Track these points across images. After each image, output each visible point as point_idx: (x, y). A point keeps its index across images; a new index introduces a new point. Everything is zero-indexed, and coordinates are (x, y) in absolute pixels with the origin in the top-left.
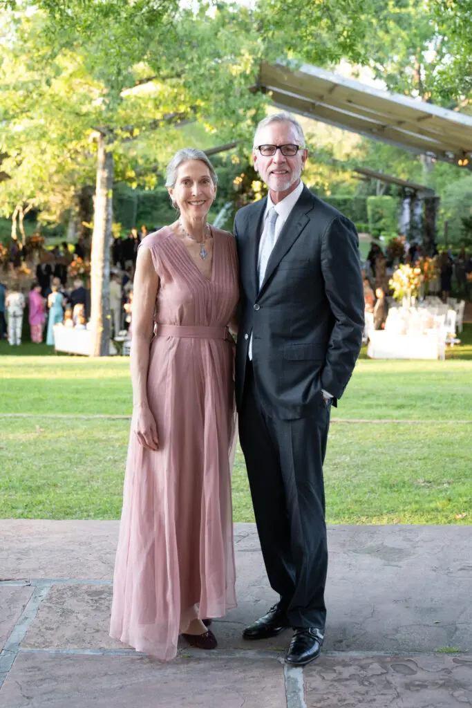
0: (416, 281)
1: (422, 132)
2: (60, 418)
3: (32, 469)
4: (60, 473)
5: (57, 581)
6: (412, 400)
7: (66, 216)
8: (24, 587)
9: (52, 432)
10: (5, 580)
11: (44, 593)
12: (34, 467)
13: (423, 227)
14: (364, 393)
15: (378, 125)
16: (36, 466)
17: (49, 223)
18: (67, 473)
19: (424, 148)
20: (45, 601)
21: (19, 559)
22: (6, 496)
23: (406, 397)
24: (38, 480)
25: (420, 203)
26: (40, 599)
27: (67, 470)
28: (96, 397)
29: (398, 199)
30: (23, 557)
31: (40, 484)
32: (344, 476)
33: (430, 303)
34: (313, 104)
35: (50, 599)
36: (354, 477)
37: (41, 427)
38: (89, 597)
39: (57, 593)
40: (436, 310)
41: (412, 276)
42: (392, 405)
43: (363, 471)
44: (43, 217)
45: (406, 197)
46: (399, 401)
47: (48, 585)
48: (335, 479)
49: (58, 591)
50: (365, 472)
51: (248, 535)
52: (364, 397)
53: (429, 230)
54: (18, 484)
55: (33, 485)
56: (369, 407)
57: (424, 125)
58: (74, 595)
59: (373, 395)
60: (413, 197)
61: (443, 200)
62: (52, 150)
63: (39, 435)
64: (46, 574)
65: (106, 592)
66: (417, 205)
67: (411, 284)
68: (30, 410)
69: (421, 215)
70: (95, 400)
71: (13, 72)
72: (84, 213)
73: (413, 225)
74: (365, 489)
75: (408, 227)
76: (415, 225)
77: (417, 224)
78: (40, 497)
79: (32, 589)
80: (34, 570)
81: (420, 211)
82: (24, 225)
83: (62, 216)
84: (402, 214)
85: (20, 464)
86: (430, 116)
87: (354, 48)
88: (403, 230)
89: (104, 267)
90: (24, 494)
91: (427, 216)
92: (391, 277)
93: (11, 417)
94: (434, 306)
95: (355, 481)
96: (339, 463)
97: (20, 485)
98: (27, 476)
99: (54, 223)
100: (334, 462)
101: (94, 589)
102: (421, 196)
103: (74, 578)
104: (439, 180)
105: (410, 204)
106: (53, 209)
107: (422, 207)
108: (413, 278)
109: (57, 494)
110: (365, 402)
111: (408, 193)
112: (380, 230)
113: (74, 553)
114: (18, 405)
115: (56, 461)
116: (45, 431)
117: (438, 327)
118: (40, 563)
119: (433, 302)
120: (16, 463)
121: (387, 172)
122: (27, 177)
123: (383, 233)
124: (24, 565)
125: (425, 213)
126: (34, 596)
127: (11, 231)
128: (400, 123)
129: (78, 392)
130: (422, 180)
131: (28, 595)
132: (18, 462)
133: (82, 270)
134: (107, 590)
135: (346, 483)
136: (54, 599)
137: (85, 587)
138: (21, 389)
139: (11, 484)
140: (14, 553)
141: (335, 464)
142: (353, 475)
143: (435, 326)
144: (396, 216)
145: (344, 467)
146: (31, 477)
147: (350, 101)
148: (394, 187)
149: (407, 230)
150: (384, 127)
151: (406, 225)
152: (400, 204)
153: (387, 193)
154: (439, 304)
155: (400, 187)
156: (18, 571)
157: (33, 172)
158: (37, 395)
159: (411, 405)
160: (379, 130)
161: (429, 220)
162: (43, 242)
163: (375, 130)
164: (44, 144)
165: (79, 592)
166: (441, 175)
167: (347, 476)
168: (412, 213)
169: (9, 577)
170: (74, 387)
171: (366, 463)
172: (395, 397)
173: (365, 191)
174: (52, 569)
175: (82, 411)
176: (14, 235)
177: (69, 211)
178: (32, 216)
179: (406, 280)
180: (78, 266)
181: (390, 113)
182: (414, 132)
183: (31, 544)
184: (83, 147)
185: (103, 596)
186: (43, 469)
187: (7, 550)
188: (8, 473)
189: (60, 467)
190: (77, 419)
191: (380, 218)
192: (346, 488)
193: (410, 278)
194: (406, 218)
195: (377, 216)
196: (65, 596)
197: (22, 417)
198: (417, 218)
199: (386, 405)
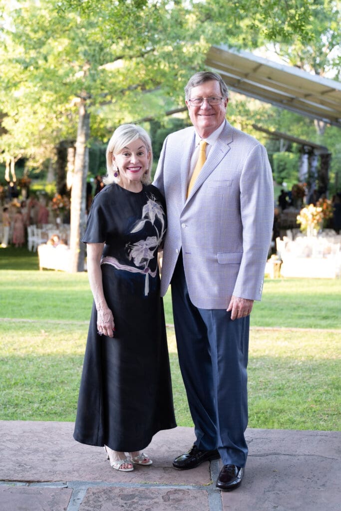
0: (318, 217)
1: (322, 103)
2: (59, 324)
3: (42, 367)
4: (66, 371)
5: (92, 483)
6: (334, 312)
7: (46, 164)
8: (62, 489)
9: (54, 335)
10: (44, 482)
11: (82, 495)
12: (43, 366)
13: (319, 176)
14: (295, 306)
15: (288, 97)
16: (45, 365)
17: (34, 169)
18: (72, 371)
19: (321, 115)
20: (84, 505)
21: (54, 460)
22: (23, 392)
23: (328, 309)
24: (49, 377)
25: (316, 158)
26: (79, 502)
27: (71, 369)
28: (83, 306)
29: (298, 155)
30: (57, 458)
31: (50, 381)
32: (301, 378)
33: (327, 234)
34: (239, 81)
35: (87, 502)
36: (308, 379)
37: (46, 332)
38: (122, 501)
39: (93, 497)
40: (332, 239)
41: (315, 213)
42: (319, 316)
43: (315, 374)
44: (30, 164)
45: (305, 153)
46: (324, 313)
47: (83, 487)
48: (293, 381)
49: (94, 494)
50: (317, 375)
51: (252, 440)
52: (295, 309)
53: (324, 178)
54: (32, 381)
55: (44, 382)
56: (300, 317)
57: (326, 98)
58: (109, 499)
59: (302, 307)
60: (311, 154)
61: (333, 156)
62: (42, 111)
63: (45, 339)
64: (80, 476)
65: (137, 496)
66: (314, 159)
67: (314, 219)
68: (31, 316)
69: (316, 168)
70: (82, 308)
71: (14, 50)
72: (61, 161)
73: (311, 175)
74: (321, 391)
75: (307, 176)
76: (312, 174)
77: (314, 173)
78: (52, 393)
79: (69, 491)
80: (69, 472)
81: (316, 163)
82: (15, 169)
83: (43, 164)
84: (301, 166)
85: (31, 363)
86: (333, 90)
87: (303, 28)
88: (302, 178)
89: (81, 203)
90: (38, 390)
91: (322, 168)
92: (299, 214)
93: (19, 322)
94: (330, 236)
95: (311, 382)
96: (294, 367)
97: (35, 382)
98: (39, 374)
99: (38, 168)
100: (289, 366)
101: (125, 492)
102: (317, 152)
103: (106, 480)
104: (329, 141)
105: (309, 159)
106: (37, 158)
107: (318, 161)
108: (316, 215)
109: (65, 390)
110: (297, 313)
111: (308, 150)
112: (283, 178)
113: (101, 455)
114: (22, 311)
115: (61, 361)
116: (49, 335)
117: (335, 253)
118: (73, 465)
119: (330, 233)
120: (28, 362)
121: (289, 134)
122: (22, 132)
123: (285, 180)
124: (59, 467)
125: (321, 165)
126: (72, 499)
127: (4, 174)
128: (307, 96)
129: (68, 301)
130: (317, 140)
131: (67, 498)
132: (30, 361)
133: (61, 205)
134: (137, 493)
135: (302, 384)
136: (91, 502)
137: (117, 491)
138: (23, 298)
139: (26, 381)
140: (49, 454)
141: (290, 368)
142: (307, 378)
143: (332, 253)
144: (297, 167)
145: (299, 370)
146: (42, 375)
147: (269, 78)
148: (295, 145)
149: (305, 179)
150: (292, 99)
151: (305, 174)
152: (300, 158)
153: (289, 149)
154: (334, 235)
155: (300, 146)
156: (54, 472)
157: (27, 128)
158: (36, 303)
159: (334, 317)
160: (288, 101)
161: (324, 171)
162: (30, 183)
163: (285, 101)
164: (37, 106)
165: (112, 495)
166: (331, 137)
167: (303, 378)
168: (310, 164)
169: (47, 478)
170: (65, 297)
171: (316, 367)
172: (321, 310)
173: (271, 148)
174: (85, 471)
175: (73, 317)
176: (7, 178)
177: (48, 160)
178: (21, 163)
179: (310, 217)
180: (58, 202)
181: (300, 87)
182: (316, 102)
183: (63, 446)
184: (66, 110)
185: (135, 500)
186: (51, 367)
187: (42, 452)
188: (22, 371)
189: (65, 366)
190: (72, 324)
191: (284, 170)
192: (304, 389)
193: (313, 215)
194: (305, 168)
195: (281, 168)
196: (101, 499)
197: (28, 322)
198: (313, 170)
199: (314, 316)
